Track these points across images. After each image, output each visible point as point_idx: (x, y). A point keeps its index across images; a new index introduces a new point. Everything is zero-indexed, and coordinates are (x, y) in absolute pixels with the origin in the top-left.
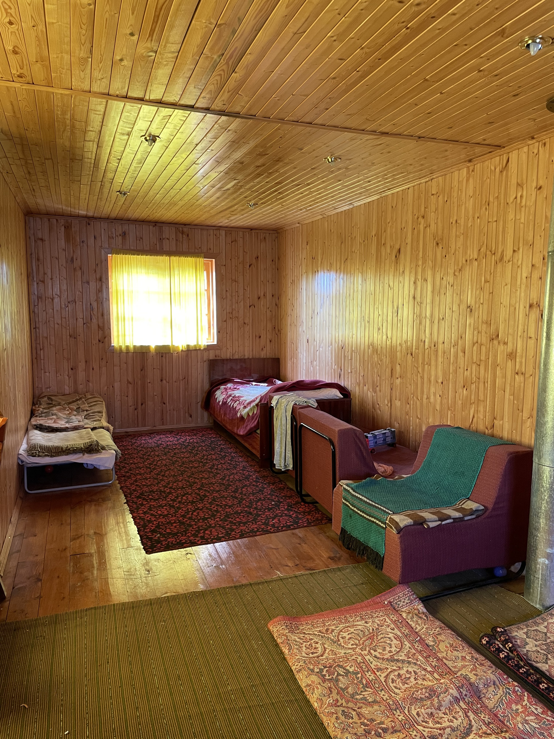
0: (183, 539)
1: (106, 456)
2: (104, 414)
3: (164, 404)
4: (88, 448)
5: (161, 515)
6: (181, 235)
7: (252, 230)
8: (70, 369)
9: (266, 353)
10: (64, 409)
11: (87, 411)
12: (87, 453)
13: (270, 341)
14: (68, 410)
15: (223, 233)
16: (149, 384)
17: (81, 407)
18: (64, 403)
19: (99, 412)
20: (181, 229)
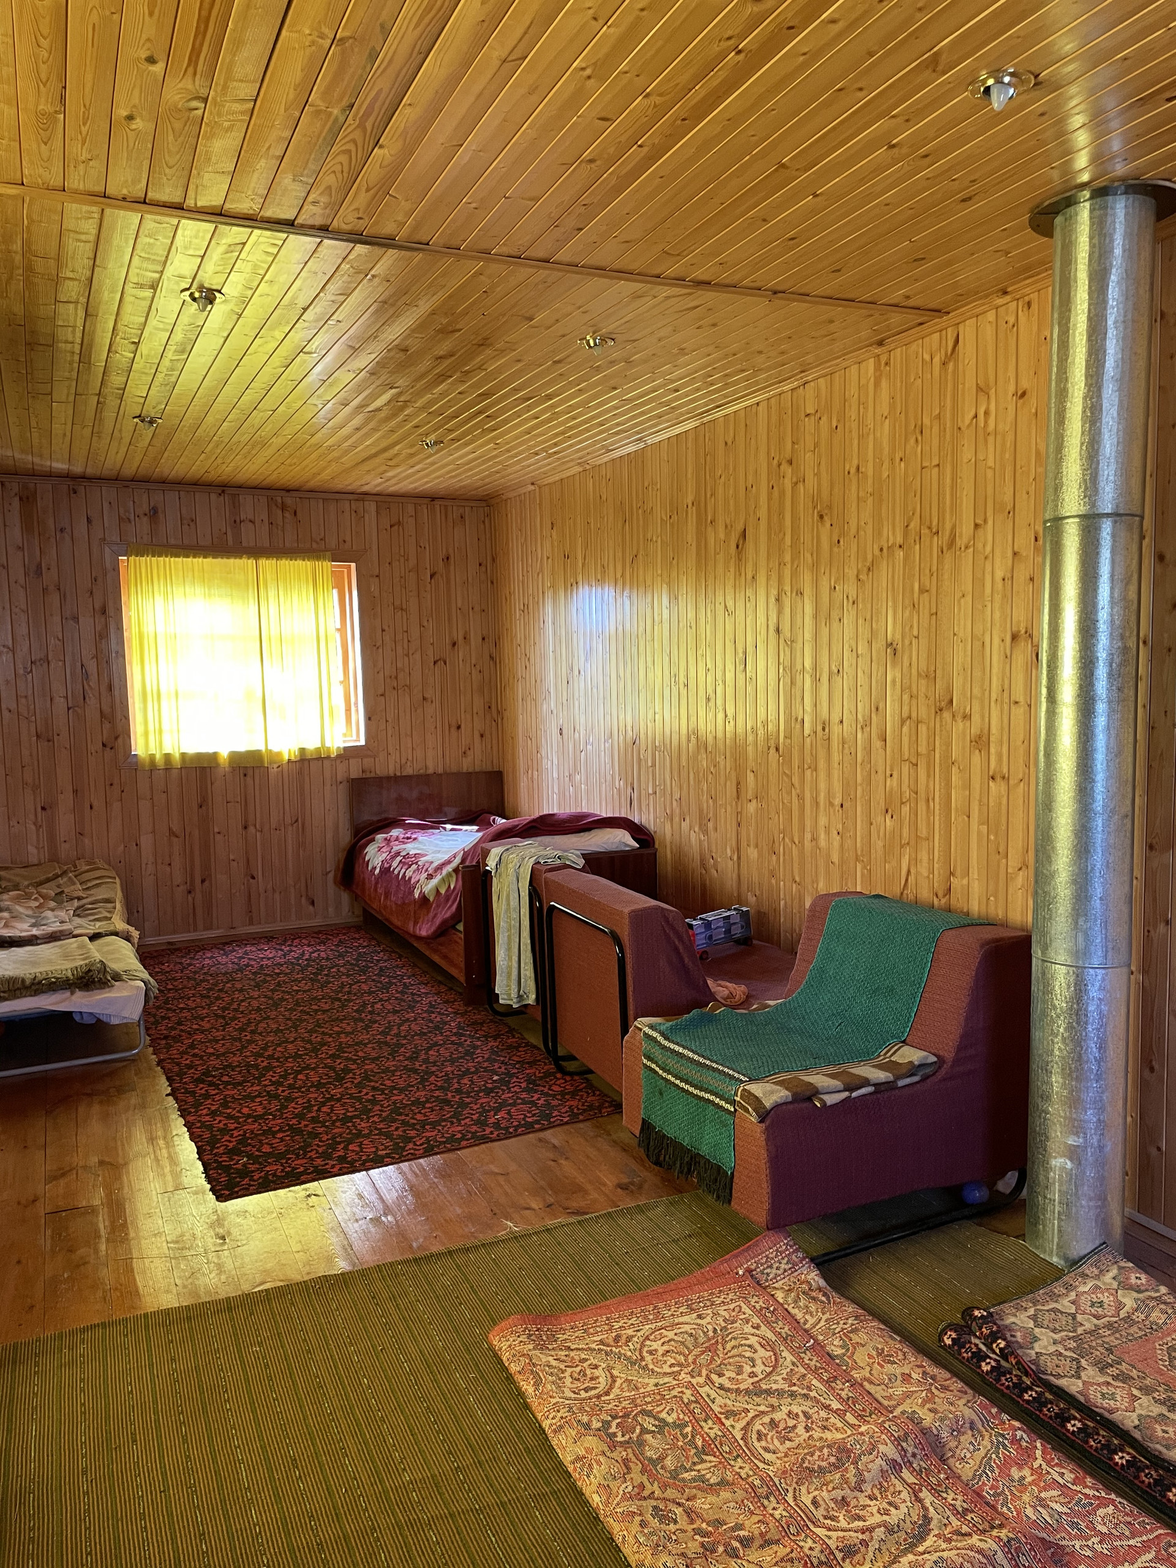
0: (299, 1164)
1: (125, 994)
2: (118, 905)
3: (253, 878)
4: (82, 978)
5: (249, 1116)
6: (280, 512)
7: (433, 499)
8: (39, 809)
9: (475, 761)
10: (28, 896)
11: (79, 899)
12: (81, 989)
13: (482, 736)
14: (36, 899)
15: (372, 507)
16: (218, 837)
17: (66, 890)
18: (26, 883)
19: (108, 901)
20: (279, 500)
